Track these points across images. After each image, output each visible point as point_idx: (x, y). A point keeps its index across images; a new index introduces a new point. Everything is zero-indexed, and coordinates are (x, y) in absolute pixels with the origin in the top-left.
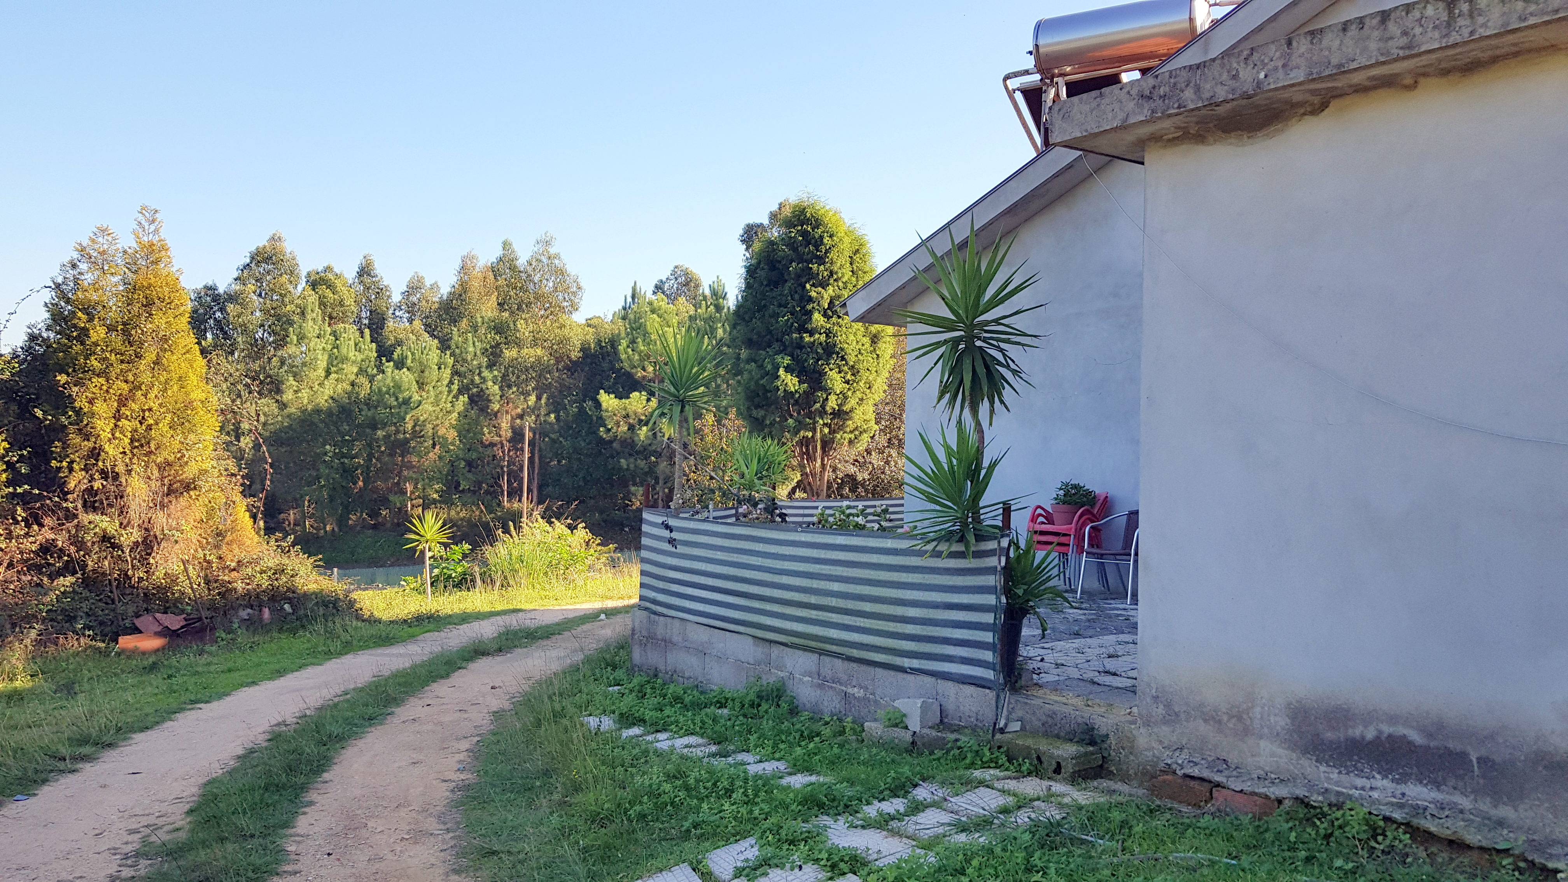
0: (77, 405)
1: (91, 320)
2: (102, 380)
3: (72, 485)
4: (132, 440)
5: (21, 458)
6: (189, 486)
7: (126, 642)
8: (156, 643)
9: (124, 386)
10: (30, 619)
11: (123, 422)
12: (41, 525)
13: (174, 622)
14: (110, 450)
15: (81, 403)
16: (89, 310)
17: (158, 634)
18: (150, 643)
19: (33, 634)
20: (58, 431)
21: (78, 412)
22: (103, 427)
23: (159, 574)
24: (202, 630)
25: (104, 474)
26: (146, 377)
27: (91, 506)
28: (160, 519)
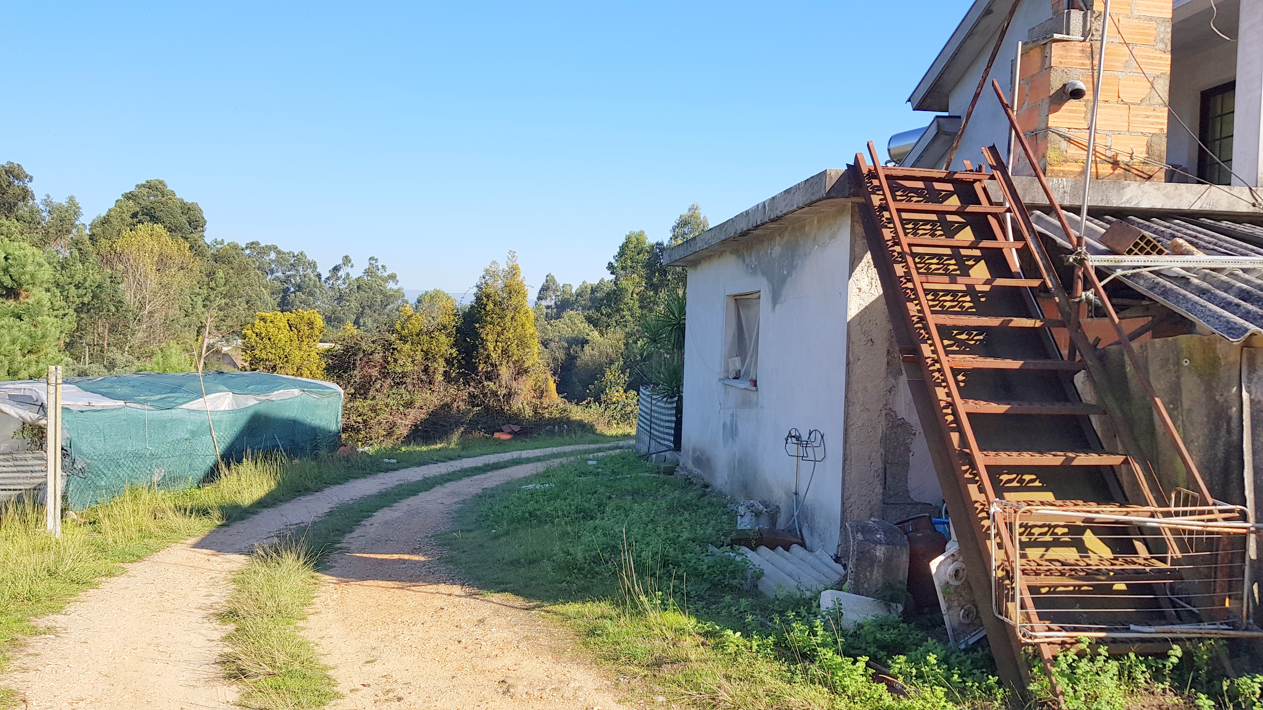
0: (482, 336)
1: (488, 301)
2: (492, 326)
3: (480, 369)
4: (502, 351)
5: (463, 358)
6: (526, 371)
7: (497, 435)
8: (508, 437)
9: (499, 328)
10: (462, 423)
11: (498, 343)
12: (470, 386)
13: (516, 428)
14: (494, 355)
15: (483, 336)
16: (488, 296)
17: (509, 433)
18: (505, 437)
19: (462, 429)
20: (475, 347)
21: (482, 339)
22: (491, 346)
23: (515, 408)
24: (527, 433)
25: (491, 364)
26: (508, 324)
27: (489, 379)
28: (514, 384)
